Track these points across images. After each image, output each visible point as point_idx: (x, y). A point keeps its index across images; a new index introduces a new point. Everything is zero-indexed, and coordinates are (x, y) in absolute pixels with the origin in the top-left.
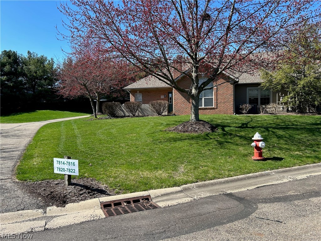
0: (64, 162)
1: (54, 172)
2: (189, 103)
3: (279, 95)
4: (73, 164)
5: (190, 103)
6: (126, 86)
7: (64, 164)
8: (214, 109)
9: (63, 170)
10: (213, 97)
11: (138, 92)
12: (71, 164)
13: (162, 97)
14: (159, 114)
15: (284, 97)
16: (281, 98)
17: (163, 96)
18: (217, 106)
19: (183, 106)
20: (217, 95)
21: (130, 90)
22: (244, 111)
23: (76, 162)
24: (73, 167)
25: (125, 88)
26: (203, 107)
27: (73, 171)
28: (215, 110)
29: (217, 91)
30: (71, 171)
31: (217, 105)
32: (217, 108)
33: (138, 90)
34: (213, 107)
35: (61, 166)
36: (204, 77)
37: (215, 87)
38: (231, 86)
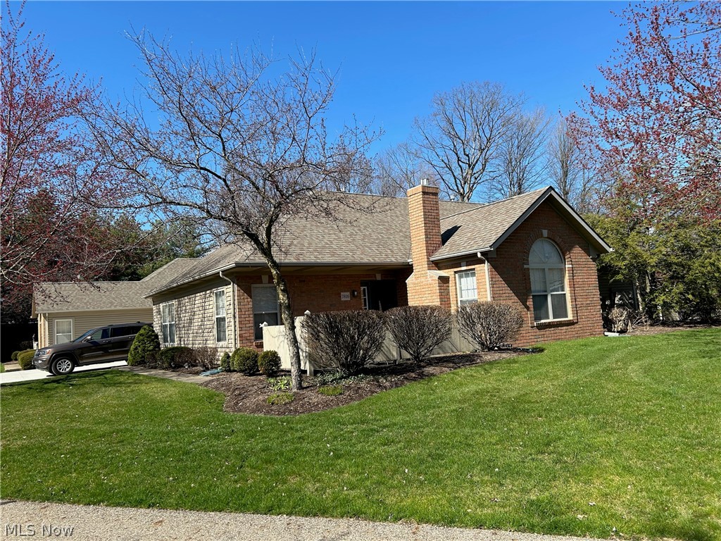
2: (525, 310)
5: (527, 308)
8: (573, 323)
10: (567, 291)
11: (265, 278)
17: (348, 293)
18: (577, 317)
20: (573, 286)
26: (551, 319)
29: (573, 277)
31: (577, 313)
32: (577, 323)
33: (265, 273)
34: (570, 317)
36: (547, 238)
37: (568, 266)
38: (593, 267)
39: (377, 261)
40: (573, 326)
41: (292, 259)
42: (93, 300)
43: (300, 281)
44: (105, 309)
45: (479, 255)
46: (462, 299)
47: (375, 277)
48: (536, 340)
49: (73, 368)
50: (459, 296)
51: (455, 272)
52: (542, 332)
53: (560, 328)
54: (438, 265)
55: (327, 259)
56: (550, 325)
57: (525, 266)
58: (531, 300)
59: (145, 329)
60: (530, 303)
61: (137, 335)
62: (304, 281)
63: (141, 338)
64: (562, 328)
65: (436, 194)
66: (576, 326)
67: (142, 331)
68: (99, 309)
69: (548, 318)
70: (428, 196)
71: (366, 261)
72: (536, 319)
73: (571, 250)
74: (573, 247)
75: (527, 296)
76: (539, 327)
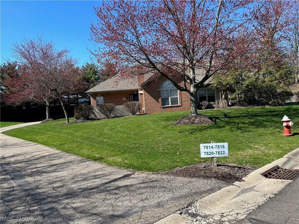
0: (212, 146)
1: (201, 157)
3: (221, 93)
4: (223, 147)
5: (159, 102)
6: (89, 90)
7: (213, 148)
8: (179, 106)
9: (212, 153)
10: (178, 97)
11: (99, 95)
12: (220, 147)
14: (134, 114)
15: (231, 94)
16: (229, 95)
17: (125, 98)
18: (182, 104)
19: (153, 105)
20: (181, 94)
21: (90, 94)
22: (203, 107)
23: (226, 144)
24: (222, 150)
25: (86, 92)
26: (170, 105)
27: (222, 153)
28: (181, 107)
30: (220, 153)
31: (182, 103)
34: (179, 105)
35: (209, 150)
39: (129, 89)
41: (102, 90)
45: (141, 88)
47: (135, 93)
48: (161, 112)
52: (165, 109)
56: (168, 107)
57: (158, 90)
60: (160, 100)
62: (111, 95)
64: (174, 108)
71: (125, 89)
72: (163, 105)
73: (180, 83)
74: (181, 82)
75: (159, 98)
76: (163, 108)
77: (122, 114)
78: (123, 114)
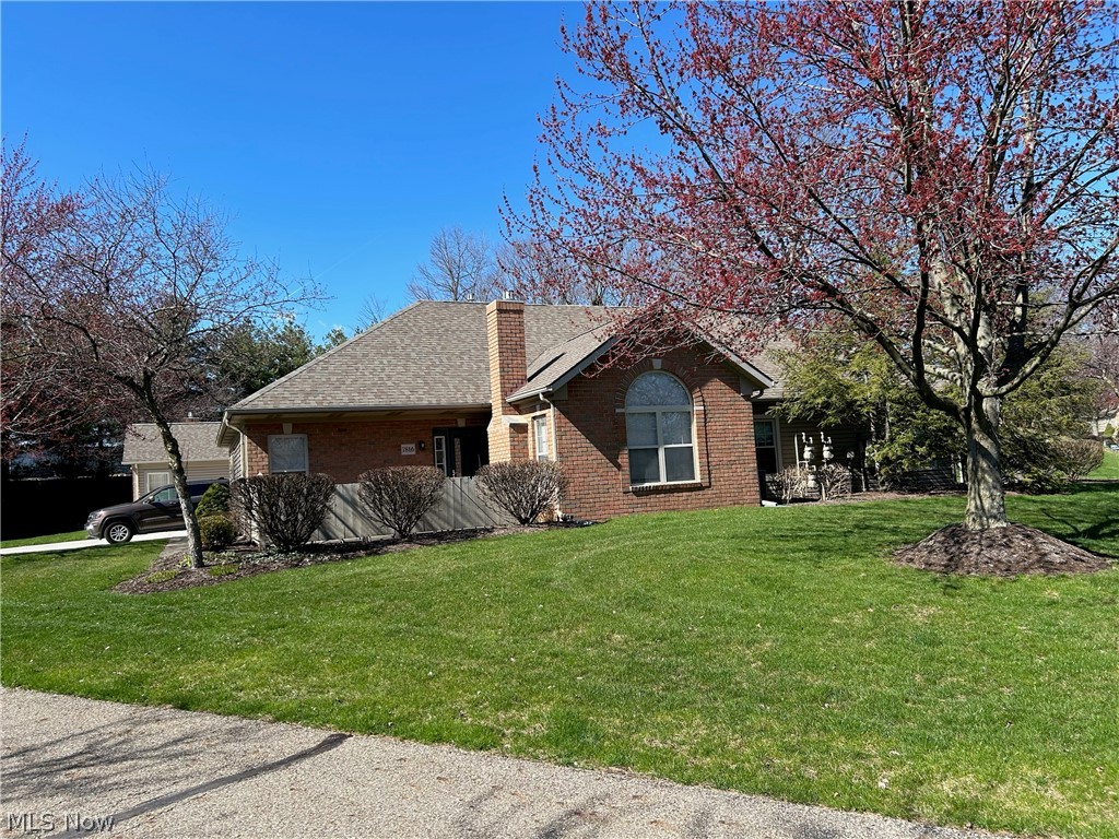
2: (615, 469)
3: (800, 440)
5: (619, 467)
8: (699, 488)
10: (695, 444)
11: (288, 427)
13: (408, 449)
14: (526, 521)
16: (807, 448)
18: (710, 478)
19: (594, 479)
20: (705, 435)
26: (663, 482)
28: (706, 491)
29: (705, 422)
31: (709, 474)
32: (709, 487)
33: (287, 420)
34: (698, 480)
36: (661, 369)
37: (698, 408)
38: (747, 407)
39: (444, 402)
40: (701, 492)
41: (312, 403)
42: (198, 446)
43: (340, 430)
44: (211, 459)
45: (541, 396)
46: (541, 454)
47: (456, 423)
48: (631, 510)
49: (130, 537)
50: (537, 450)
51: (534, 418)
52: (644, 499)
53: (676, 494)
54: (518, 407)
55: (370, 401)
56: (657, 491)
57: (618, 411)
58: (627, 456)
59: (214, 488)
60: (624, 459)
61: (202, 496)
62: (345, 430)
63: (208, 499)
64: (680, 494)
65: (520, 312)
66: (709, 492)
67: (210, 491)
68: (204, 459)
69: (658, 480)
70: (507, 315)
71: (425, 403)
72: (634, 481)
73: (704, 385)
74: (707, 381)
75: (620, 450)
76: (639, 493)
77: (456, 520)
78: (459, 518)
